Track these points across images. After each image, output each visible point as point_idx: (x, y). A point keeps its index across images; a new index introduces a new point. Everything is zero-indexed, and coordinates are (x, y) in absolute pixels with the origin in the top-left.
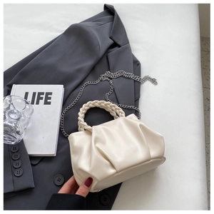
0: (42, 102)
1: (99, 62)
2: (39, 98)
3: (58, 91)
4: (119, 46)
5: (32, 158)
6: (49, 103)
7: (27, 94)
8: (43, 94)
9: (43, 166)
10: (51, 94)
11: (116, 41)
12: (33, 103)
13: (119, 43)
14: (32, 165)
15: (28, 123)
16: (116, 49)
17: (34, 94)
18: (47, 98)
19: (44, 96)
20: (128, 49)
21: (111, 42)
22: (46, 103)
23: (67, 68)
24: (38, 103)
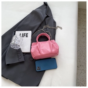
0: (25, 36)
1: (42, 23)
2: (24, 35)
3: (30, 33)
4: (49, 17)
5: (23, 53)
6: (27, 37)
7: (20, 34)
8: (25, 34)
9: (27, 55)
10: (28, 34)
11: (48, 15)
12: (22, 37)
13: (49, 16)
14: (24, 55)
15: (21, 43)
16: (48, 18)
17: (23, 34)
18: (27, 35)
19: (26, 35)
20: (52, 17)
21: (46, 16)
22: (26, 37)
23: (32, 25)
24: (24, 37)
